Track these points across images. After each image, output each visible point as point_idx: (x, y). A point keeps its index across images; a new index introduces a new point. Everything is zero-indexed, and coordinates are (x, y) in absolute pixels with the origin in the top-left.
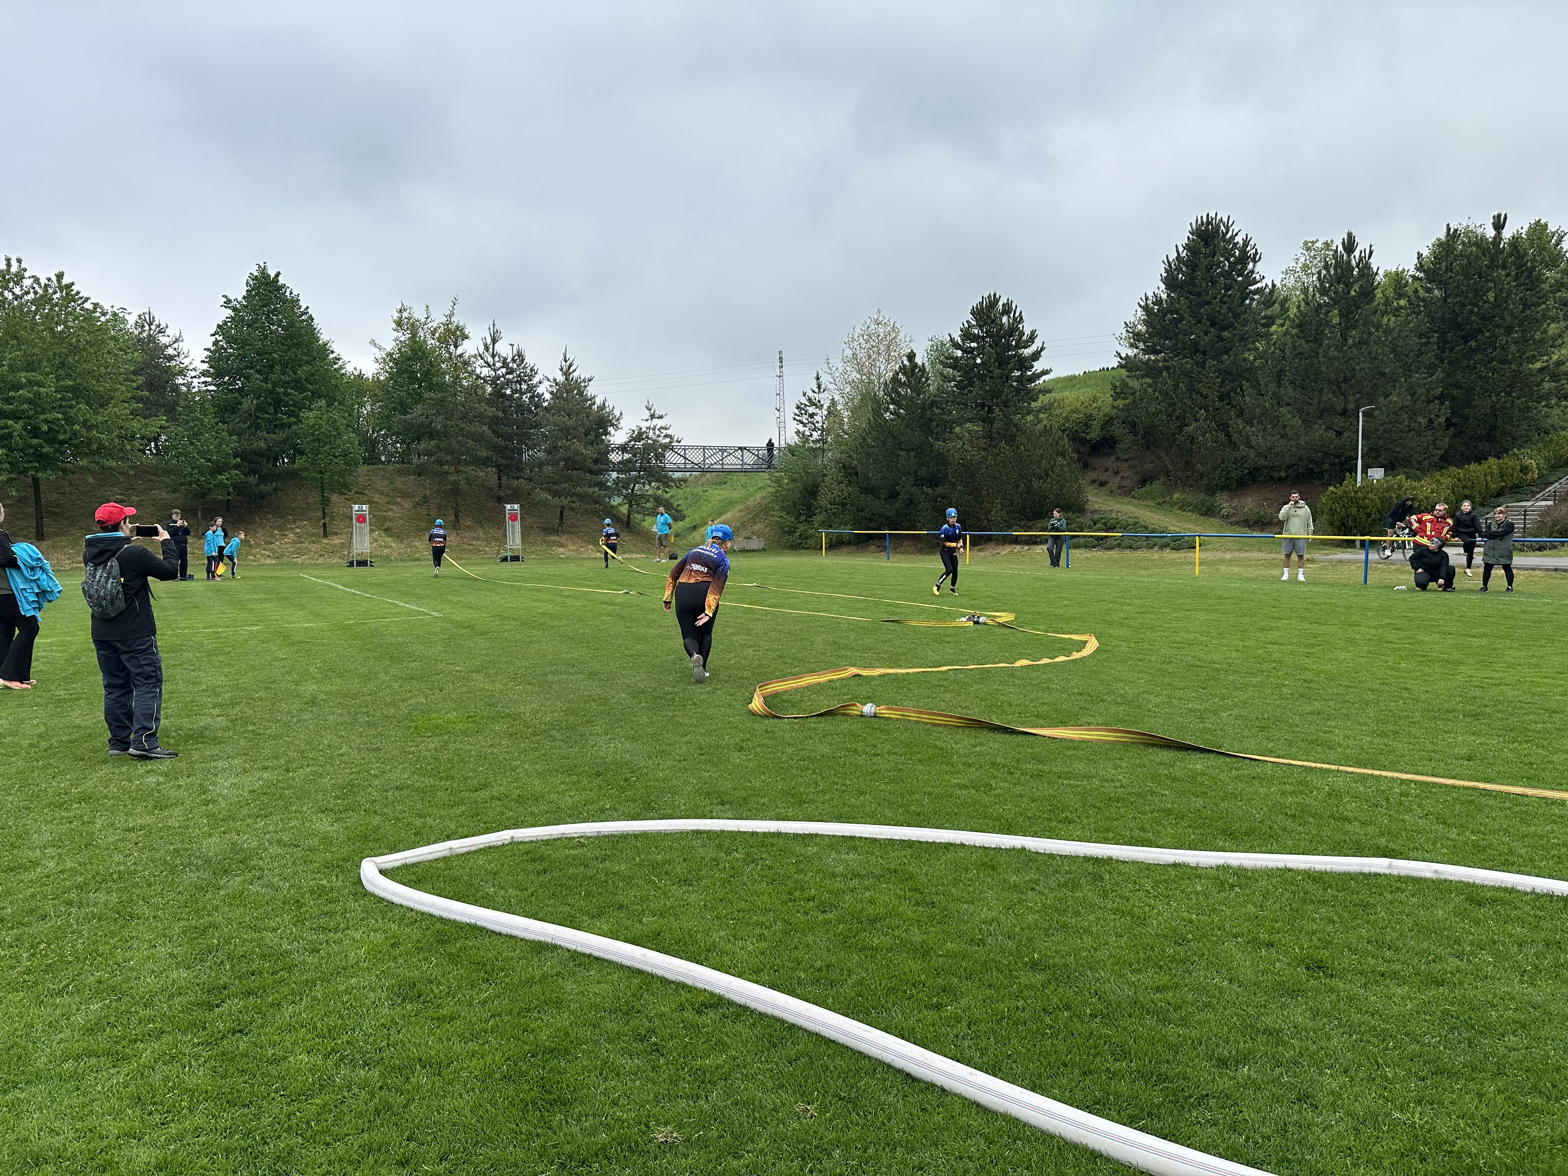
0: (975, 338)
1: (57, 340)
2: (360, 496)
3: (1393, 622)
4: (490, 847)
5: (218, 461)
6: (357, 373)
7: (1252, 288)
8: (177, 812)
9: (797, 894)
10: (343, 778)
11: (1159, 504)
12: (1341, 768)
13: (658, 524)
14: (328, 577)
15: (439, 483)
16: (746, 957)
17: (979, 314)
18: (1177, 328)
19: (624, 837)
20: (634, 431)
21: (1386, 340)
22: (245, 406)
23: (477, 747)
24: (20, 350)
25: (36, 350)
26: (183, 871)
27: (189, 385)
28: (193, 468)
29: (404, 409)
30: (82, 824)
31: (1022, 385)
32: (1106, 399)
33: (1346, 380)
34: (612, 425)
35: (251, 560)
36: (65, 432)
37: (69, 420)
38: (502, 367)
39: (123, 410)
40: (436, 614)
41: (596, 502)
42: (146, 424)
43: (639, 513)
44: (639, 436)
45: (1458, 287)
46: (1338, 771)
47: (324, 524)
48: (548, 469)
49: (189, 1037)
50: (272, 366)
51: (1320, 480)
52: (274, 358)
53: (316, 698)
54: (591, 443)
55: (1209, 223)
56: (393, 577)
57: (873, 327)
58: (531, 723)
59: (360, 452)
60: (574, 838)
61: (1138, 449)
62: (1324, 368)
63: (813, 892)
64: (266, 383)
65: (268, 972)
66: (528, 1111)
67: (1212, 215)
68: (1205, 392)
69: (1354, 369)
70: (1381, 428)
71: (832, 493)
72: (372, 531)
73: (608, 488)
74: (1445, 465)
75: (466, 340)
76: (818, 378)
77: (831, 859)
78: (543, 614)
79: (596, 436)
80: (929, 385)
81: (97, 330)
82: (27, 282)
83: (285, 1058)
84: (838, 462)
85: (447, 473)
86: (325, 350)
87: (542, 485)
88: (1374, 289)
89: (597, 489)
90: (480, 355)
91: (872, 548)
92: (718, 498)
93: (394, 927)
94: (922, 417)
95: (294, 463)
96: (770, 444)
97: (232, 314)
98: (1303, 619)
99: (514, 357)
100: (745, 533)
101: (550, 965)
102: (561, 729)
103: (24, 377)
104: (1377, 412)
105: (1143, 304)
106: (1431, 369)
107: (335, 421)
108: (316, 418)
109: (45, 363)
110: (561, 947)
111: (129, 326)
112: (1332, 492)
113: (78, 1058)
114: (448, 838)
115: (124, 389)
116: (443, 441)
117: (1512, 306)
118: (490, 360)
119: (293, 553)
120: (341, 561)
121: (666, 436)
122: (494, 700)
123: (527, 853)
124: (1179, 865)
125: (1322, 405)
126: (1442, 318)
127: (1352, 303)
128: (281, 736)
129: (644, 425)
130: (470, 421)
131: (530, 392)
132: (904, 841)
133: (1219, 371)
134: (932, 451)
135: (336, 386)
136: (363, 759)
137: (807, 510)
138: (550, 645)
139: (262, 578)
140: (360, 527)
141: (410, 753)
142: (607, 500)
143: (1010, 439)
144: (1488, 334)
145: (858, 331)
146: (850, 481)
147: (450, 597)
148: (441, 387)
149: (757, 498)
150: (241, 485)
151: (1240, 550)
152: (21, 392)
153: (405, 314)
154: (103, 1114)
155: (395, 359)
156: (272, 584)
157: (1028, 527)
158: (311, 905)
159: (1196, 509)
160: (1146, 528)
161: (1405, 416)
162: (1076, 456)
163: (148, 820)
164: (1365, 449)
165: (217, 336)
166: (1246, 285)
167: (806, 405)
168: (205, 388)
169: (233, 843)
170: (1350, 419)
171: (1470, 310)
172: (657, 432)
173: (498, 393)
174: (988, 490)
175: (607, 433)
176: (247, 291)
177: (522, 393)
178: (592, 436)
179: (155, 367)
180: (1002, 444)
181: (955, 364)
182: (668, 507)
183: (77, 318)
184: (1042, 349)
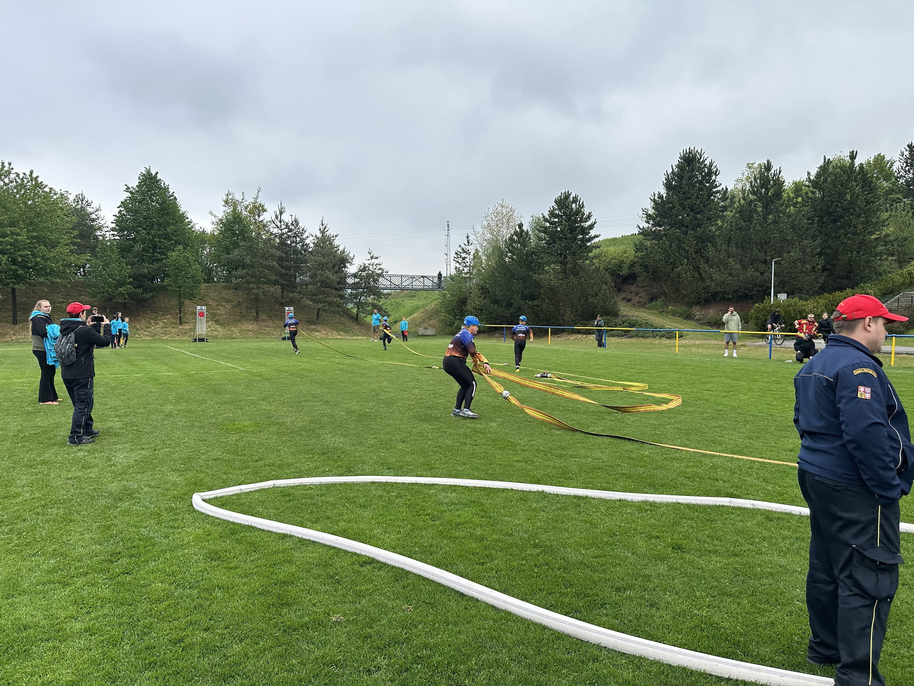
0: (557, 216)
1: (28, 209)
2: (201, 301)
3: (777, 379)
4: (262, 489)
5: (120, 280)
6: (201, 230)
7: (714, 190)
8: (95, 470)
9: (421, 512)
10: (185, 454)
11: (660, 312)
12: (721, 454)
13: (374, 319)
14: (182, 348)
15: (247, 294)
16: (389, 541)
17: (559, 202)
18: (672, 212)
19: (334, 485)
20: (361, 266)
21: (788, 221)
22: (136, 249)
23: (260, 439)
24: (7, 215)
25: (17, 215)
26: (98, 499)
27: (103, 236)
28: (105, 284)
29: (228, 251)
30: (44, 475)
31: (583, 243)
32: (631, 252)
33: (765, 243)
34: (349, 262)
35: (137, 337)
36: (32, 262)
37: (34, 255)
38: (286, 228)
39: (66, 250)
40: (242, 369)
41: (338, 306)
42: (79, 258)
43: (363, 313)
44: (364, 269)
45: (830, 191)
46: (720, 456)
47: (180, 317)
48: (311, 287)
49: (101, 575)
50: (153, 226)
51: (751, 300)
52: (153, 221)
53: (172, 413)
54: (336, 272)
55: (690, 153)
56: (219, 348)
57: (499, 209)
58: (290, 428)
59: (202, 276)
60: (307, 485)
61: (649, 280)
62: (753, 236)
63: (429, 511)
64: (149, 235)
65: (142, 547)
66: (270, 608)
67: (692, 148)
68: (687, 249)
69: (770, 237)
70: (785, 271)
71: (475, 303)
72: (207, 321)
73: (346, 299)
74: (822, 292)
75: (265, 213)
76: (468, 237)
77: (441, 497)
78: (303, 369)
79: (339, 269)
80: (531, 242)
81: (52, 204)
82: (12, 176)
83: (150, 585)
84: (478, 285)
85: (252, 288)
86: (182, 217)
87: (307, 296)
88: (782, 192)
89: (339, 299)
90: (273, 221)
91: (497, 335)
92: (410, 305)
93: (208, 526)
94: (526, 260)
95: (163, 282)
96: (440, 275)
97: (130, 196)
98: (727, 377)
99: (292, 222)
100: (424, 325)
101: (288, 544)
102: (306, 430)
103: (9, 230)
104: (783, 262)
105: (652, 198)
106: (814, 238)
107: (188, 258)
108: (177, 256)
109: (21, 223)
110: (295, 536)
111: (70, 201)
112: (757, 307)
113: (44, 584)
114: (240, 484)
115: (66, 238)
116: (250, 270)
117: (859, 203)
118: (279, 224)
119: (162, 333)
120: (189, 339)
121: (379, 269)
122: (271, 415)
123: (281, 492)
124: (622, 500)
125: (752, 258)
126: (821, 209)
127: (769, 200)
128: (152, 432)
129: (367, 263)
130: (266, 259)
131: (301, 243)
132: (482, 487)
133: (696, 237)
134: (531, 280)
135: (189, 238)
136: (196, 445)
137: (460, 312)
138: (305, 386)
139: (143, 348)
140: (200, 319)
141: (222, 442)
142: (345, 305)
143: (576, 274)
144: (847, 218)
145: (491, 210)
146: (485, 296)
147: (250, 360)
148: (250, 239)
149: (432, 305)
150: (132, 294)
151: (705, 339)
152: (7, 239)
153: (230, 197)
154: (58, 609)
155: (223, 223)
156: (149, 351)
157: (586, 324)
158: (165, 516)
159: (681, 315)
160: (652, 326)
161: (799, 264)
162: (613, 284)
163: (79, 474)
164: (776, 283)
165: (121, 208)
166: (710, 188)
167: (461, 253)
168: (113, 238)
169: (124, 486)
170: (768, 266)
171: (836, 205)
172: (375, 267)
173: (283, 243)
174: (563, 303)
175: (345, 267)
176: (139, 182)
177: (297, 243)
178: (337, 269)
179: (85, 226)
180: (572, 277)
181: (545, 230)
182: (380, 310)
183: (40, 197)
184: (595, 223)
